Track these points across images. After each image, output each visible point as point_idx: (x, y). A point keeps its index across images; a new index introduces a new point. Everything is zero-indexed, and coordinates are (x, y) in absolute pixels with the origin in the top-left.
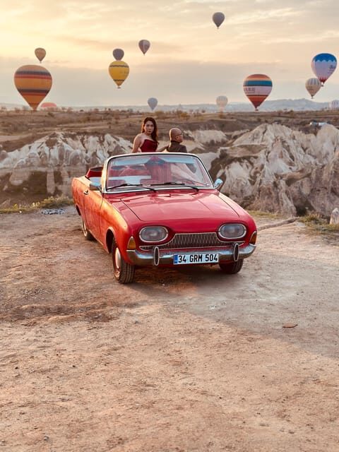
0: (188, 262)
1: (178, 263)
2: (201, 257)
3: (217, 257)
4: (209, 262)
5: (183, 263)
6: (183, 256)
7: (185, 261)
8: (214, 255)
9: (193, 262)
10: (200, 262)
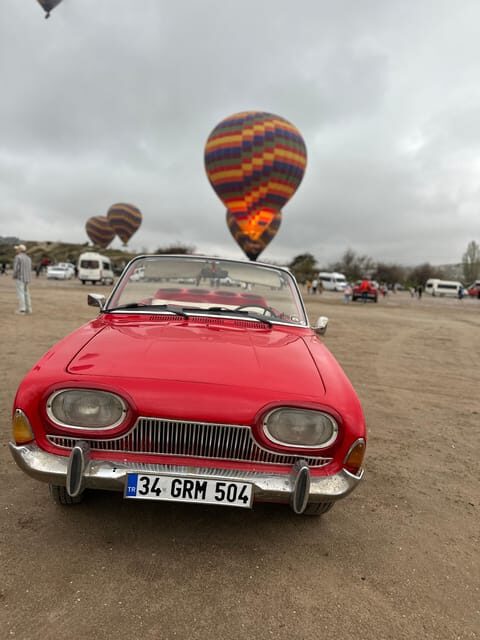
0: (166, 496)
1: (139, 496)
2: (202, 488)
3: (248, 493)
4: (225, 502)
5: (151, 496)
6: (152, 479)
7: (158, 492)
8: (240, 486)
9: (180, 499)
10: (199, 500)
